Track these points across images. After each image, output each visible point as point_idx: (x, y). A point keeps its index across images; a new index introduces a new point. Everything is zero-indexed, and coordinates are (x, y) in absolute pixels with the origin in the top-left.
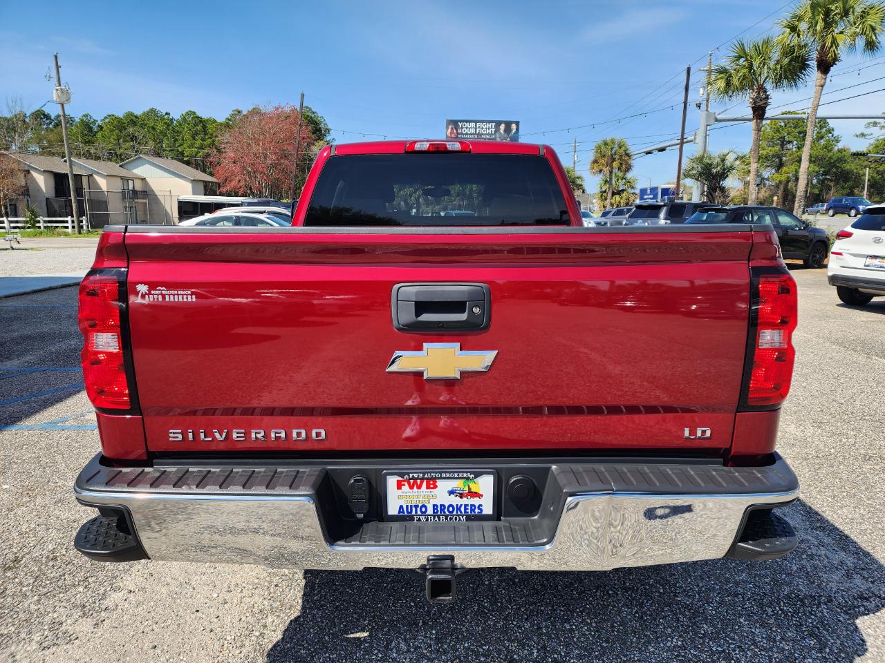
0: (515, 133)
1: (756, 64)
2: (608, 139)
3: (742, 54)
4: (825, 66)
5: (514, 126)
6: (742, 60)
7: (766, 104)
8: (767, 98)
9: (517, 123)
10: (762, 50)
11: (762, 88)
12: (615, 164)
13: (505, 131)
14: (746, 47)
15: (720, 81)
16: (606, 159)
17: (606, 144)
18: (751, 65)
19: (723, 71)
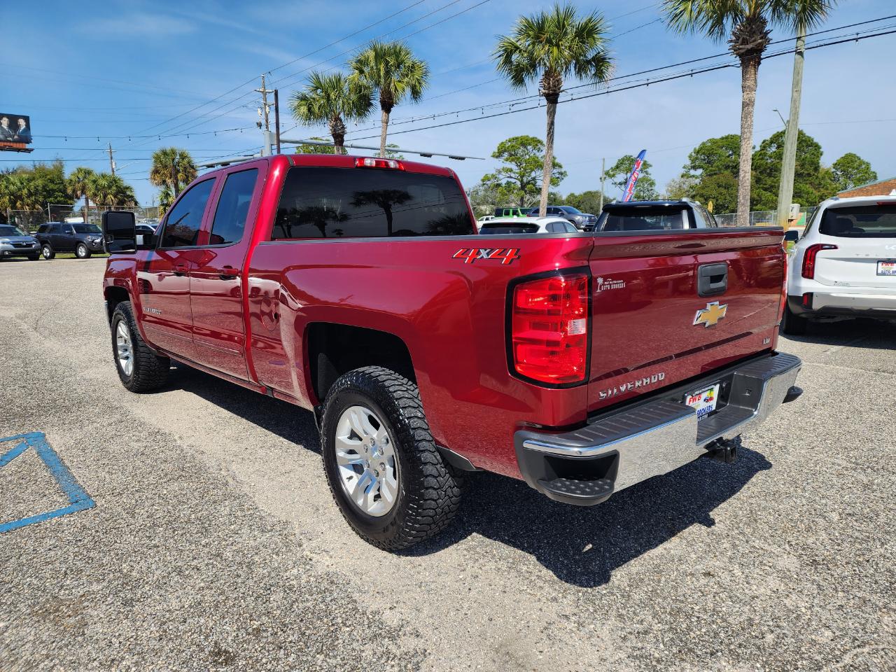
0: (24, 130)
1: (333, 96)
2: (168, 149)
3: (318, 85)
4: (387, 106)
5: (22, 122)
6: (319, 91)
7: (344, 133)
8: (343, 127)
9: (27, 119)
10: (336, 83)
11: (338, 119)
12: (180, 176)
13: (10, 126)
14: (320, 77)
15: (302, 107)
16: (170, 169)
17: (165, 153)
18: (329, 96)
19: (303, 98)
